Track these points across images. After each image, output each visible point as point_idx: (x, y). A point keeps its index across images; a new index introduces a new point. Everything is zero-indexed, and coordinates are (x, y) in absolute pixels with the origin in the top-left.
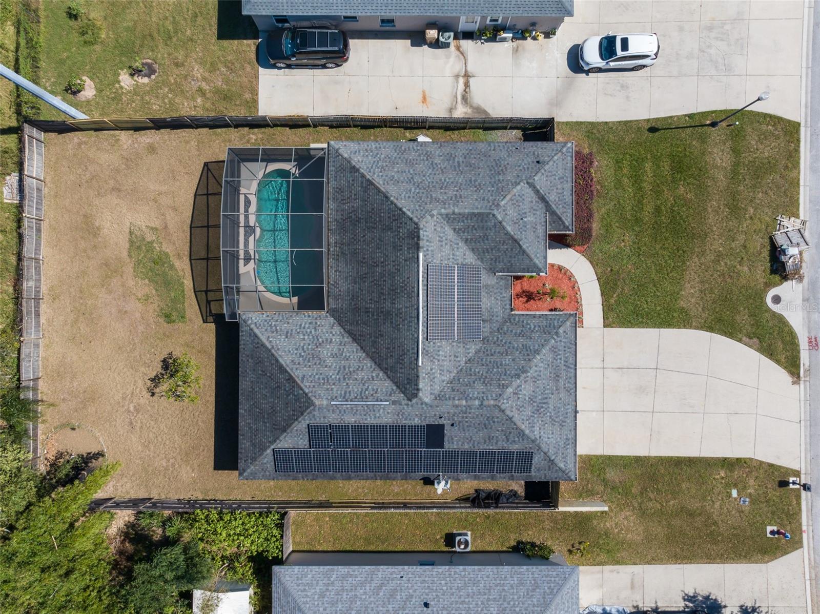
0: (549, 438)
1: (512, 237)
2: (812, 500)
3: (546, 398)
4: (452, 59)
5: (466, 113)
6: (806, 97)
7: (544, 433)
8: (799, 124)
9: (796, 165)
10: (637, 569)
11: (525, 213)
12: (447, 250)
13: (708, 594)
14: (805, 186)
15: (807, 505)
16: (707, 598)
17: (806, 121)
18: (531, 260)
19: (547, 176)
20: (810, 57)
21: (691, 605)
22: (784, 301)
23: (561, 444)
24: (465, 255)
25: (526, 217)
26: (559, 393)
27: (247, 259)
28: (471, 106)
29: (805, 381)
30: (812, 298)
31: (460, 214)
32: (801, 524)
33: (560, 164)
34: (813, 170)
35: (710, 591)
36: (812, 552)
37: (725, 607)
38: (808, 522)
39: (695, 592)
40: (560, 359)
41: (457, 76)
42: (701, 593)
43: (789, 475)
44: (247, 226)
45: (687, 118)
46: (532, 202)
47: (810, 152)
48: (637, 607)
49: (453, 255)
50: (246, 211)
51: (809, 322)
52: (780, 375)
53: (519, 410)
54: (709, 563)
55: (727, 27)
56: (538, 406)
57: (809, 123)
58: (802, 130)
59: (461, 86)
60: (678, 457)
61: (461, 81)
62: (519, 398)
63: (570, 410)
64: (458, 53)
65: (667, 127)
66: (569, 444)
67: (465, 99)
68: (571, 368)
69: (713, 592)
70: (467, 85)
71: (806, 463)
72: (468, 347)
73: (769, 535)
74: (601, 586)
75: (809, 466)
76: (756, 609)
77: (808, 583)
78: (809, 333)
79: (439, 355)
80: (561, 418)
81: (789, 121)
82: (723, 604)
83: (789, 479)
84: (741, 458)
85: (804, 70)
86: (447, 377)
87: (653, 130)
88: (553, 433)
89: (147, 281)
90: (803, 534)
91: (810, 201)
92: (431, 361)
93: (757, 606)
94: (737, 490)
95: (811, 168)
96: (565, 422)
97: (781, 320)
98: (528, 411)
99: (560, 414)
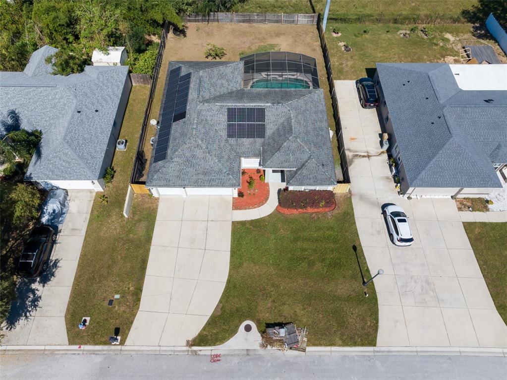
0: (172, 168)
1: (281, 147)
2: (101, 355)
3: (194, 166)
4: (376, 150)
5: (349, 156)
6: (396, 351)
7: (175, 165)
8: (375, 345)
9: (345, 344)
10: (83, 233)
11: (294, 155)
12: (273, 119)
13: (55, 275)
14: (331, 352)
15: (98, 351)
16: (53, 275)
17: (378, 352)
18: (269, 159)
19: (316, 167)
20: (425, 354)
21: (52, 264)
22: (247, 334)
23: (167, 177)
24: (271, 129)
25: (292, 155)
26: (196, 175)
27: (267, 75)
28: (353, 158)
29: (188, 351)
30: (249, 357)
31: (291, 122)
32: (86, 344)
33: (324, 177)
34: (344, 358)
35: (57, 277)
36: (63, 352)
37: (44, 286)
38: (86, 351)
39: (59, 267)
40: (215, 176)
41: (368, 153)
42: (57, 271)
43: (122, 336)
44: (282, 75)
45: (366, 268)
46: (301, 159)
47: (357, 355)
48: (60, 232)
49: (271, 122)
50: (289, 75)
51: (232, 355)
52: (194, 331)
53: (189, 148)
54: (75, 277)
55: (431, 293)
56: (190, 160)
57: (377, 354)
58: (371, 349)
59: (363, 154)
60: (147, 261)
61: (366, 154)
62: (195, 148)
63: (185, 183)
64: (380, 153)
65: (358, 256)
66: (167, 182)
67: (357, 156)
68: (209, 184)
69: (55, 278)
70: (364, 156)
71: (129, 351)
72: (224, 131)
73: (84, 318)
74: (79, 212)
75: (126, 353)
76: (35, 308)
77: (42, 348)
78: (224, 355)
79: (220, 114)
80: (182, 176)
81: (376, 337)
82: (46, 285)
83: (120, 336)
84: (140, 301)
85: (414, 349)
86: (209, 118)
87: (355, 248)
88: (174, 170)
89: (257, 48)
90: (78, 346)
91: (320, 356)
92: (217, 110)
93: (38, 308)
94: (119, 299)
95: (345, 356)
96: (179, 179)
97: (234, 332)
98: (188, 154)
99: (184, 176)
